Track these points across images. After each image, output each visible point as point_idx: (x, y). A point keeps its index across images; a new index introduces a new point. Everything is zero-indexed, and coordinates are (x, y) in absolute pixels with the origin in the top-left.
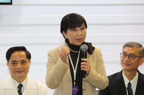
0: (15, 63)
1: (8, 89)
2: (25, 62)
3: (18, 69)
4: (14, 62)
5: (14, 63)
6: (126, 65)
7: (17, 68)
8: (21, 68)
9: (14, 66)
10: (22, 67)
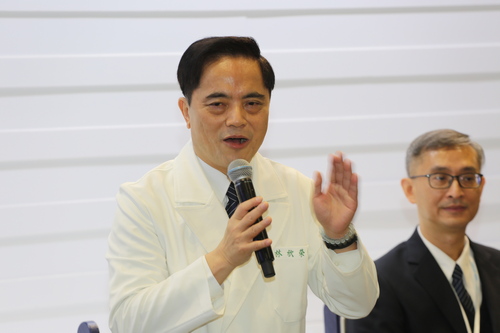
0: (219, 102)
1: (191, 203)
2: (258, 103)
3: (231, 126)
4: (217, 100)
5: (217, 104)
6: (453, 211)
7: (228, 122)
8: (244, 125)
9: (218, 114)
10: (245, 122)
